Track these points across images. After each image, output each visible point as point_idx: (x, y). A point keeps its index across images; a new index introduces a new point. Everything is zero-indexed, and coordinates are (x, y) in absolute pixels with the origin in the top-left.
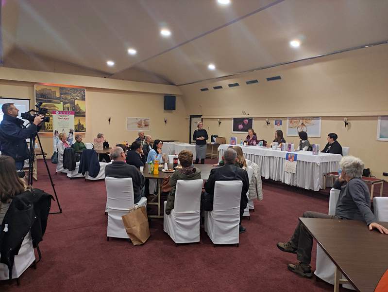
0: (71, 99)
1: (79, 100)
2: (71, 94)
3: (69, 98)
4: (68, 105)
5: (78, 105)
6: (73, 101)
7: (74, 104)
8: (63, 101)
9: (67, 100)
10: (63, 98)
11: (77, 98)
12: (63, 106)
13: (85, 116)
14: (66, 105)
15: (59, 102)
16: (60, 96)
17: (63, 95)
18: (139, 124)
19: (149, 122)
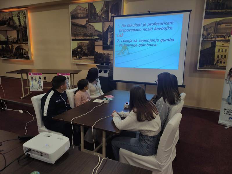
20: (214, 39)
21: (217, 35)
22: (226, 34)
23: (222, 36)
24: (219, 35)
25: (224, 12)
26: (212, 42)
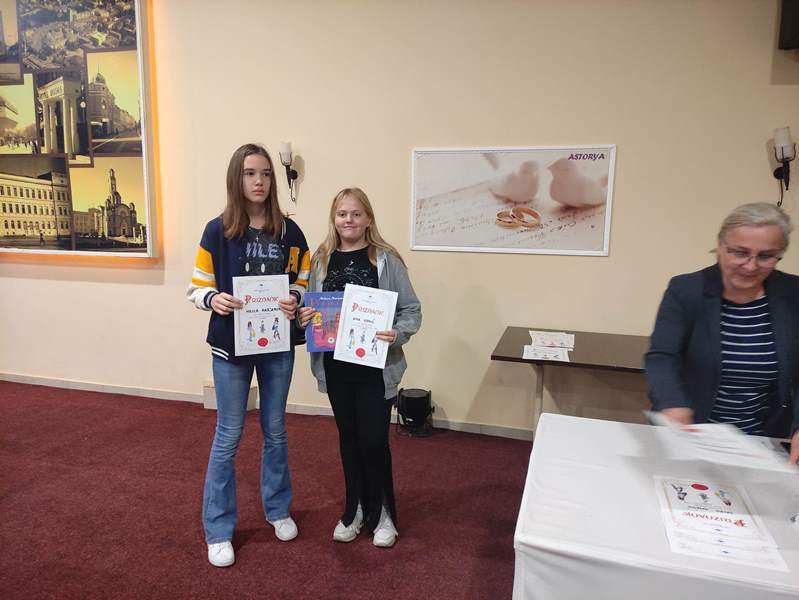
0: (70, 46)
1: (106, 48)
2: (66, 17)
3: (60, 44)
4: (56, 89)
5: (103, 81)
6: (79, 62)
7: (85, 82)
8: (34, 67)
9: (50, 59)
10: (33, 46)
11: (95, 42)
12: (36, 95)
13: (139, 153)
14: (49, 91)
15: (17, 77)
16: (20, 36)
17: (30, 27)
18: (508, 201)
19: (605, 181)
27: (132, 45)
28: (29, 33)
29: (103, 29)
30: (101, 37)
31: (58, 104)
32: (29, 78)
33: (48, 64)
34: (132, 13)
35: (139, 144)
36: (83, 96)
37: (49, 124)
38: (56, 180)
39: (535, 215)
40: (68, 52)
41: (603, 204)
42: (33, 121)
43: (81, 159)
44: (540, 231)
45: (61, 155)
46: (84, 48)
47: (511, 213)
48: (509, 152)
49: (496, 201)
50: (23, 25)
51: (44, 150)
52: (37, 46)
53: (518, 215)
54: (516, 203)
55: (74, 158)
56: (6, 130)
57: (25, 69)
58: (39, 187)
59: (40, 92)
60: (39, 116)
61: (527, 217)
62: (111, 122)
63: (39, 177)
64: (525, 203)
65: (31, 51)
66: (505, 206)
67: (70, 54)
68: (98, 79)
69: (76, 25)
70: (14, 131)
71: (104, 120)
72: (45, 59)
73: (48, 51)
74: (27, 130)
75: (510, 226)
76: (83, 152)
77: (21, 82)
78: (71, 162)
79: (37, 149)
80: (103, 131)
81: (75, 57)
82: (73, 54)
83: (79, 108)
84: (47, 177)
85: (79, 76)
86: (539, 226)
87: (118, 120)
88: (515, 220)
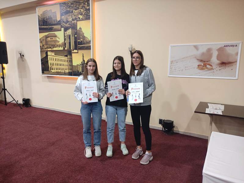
0: (73, 20)
1: (82, 20)
2: (72, 12)
3: (71, 20)
4: (69, 32)
5: (81, 29)
6: (75, 24)
7: (76, 29)
8: (64, 26)
9: (68, 24)
10: (64, 20)
11: (79, 18)
12: (64, 34)
13: (90, 49)
14: (67, 32)
15: (60, 29)
16: (61, 18)
17: (63, 15)
18: (201, 61)
19: (237, 54)
20: (46, 50)
21: (47, 46)
22: (52, 46)
23: (50, 48)
24: (49, 46)
25: (48, 28)
26: (46, 52)
27: (89, 19)
28: (63, 17)
29: (81, 14)
30: (81, 17)
31: (70, 36)
32: (63, 29)
33: (67, 25)
34: (89, 9)
35: (90, 46)
36: (76, 34)
37: (67, 42)
38: (69, 57)
39: (211, 66)
40: (72, 22)
41: (236, 62)
42: (64, 41)
43: (75, 51)
44: (212, 71)
45: (70, 50)
46: (77, 20)
47: (202, 65)
48: (202, 45)
49: (197, 61)
50: (62, 15)
51: (66, 49)
52: (65, 20)
53: (205, 65)
54: (204, 62)
55: (73, 51)
56: (57, 44)
57: (62, 27)
58: (64, 59)
59: (65, 33)
60: (65, 39)
61: (208, 66)
62: (83, 40)
63: (65, 56)
64: (207, 62)
65: (63, 22)
66: (200, 63)
67: (73, 22)
68: (80, 29)
69: (75, 14)
70: (59, 44)
71: (81, 40)
72: (67, 24)
73: (68, 22)
74: (62, 43)
75: (202, 69)
76: (76, 49)
77: (61, 30)
78: (73, 52)
79: (64, 48)
80: (81, 43)
81: (74, 23)
82: (74, 22)
83: (75, 36)
84: (66, 56)
85: (75, 28)
86: (212, 69)
87: (85, 40)
88: (204, 67)
